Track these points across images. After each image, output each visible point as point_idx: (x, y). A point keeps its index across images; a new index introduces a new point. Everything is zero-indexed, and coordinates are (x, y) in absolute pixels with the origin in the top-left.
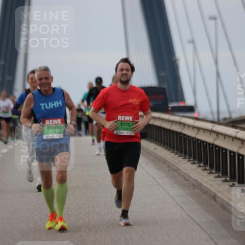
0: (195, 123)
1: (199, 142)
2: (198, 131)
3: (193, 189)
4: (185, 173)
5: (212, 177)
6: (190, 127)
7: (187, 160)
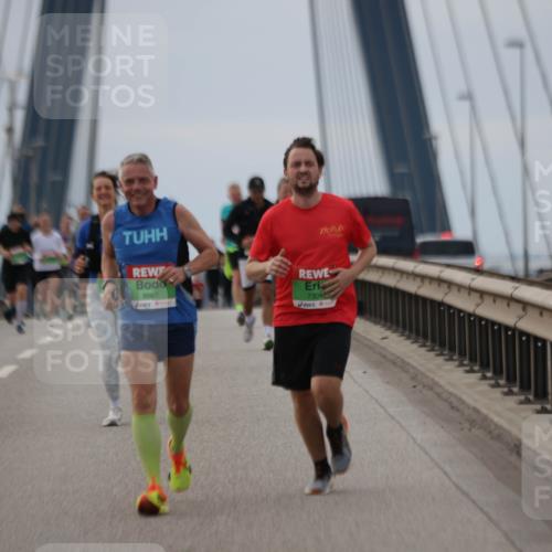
0: (473, 279)
1: (483, 323)
2: (481, 297)
3: (470, 430)
4: (451, 394)
5: (511, 402)
6: (462, 290)
7: (457, 363)
